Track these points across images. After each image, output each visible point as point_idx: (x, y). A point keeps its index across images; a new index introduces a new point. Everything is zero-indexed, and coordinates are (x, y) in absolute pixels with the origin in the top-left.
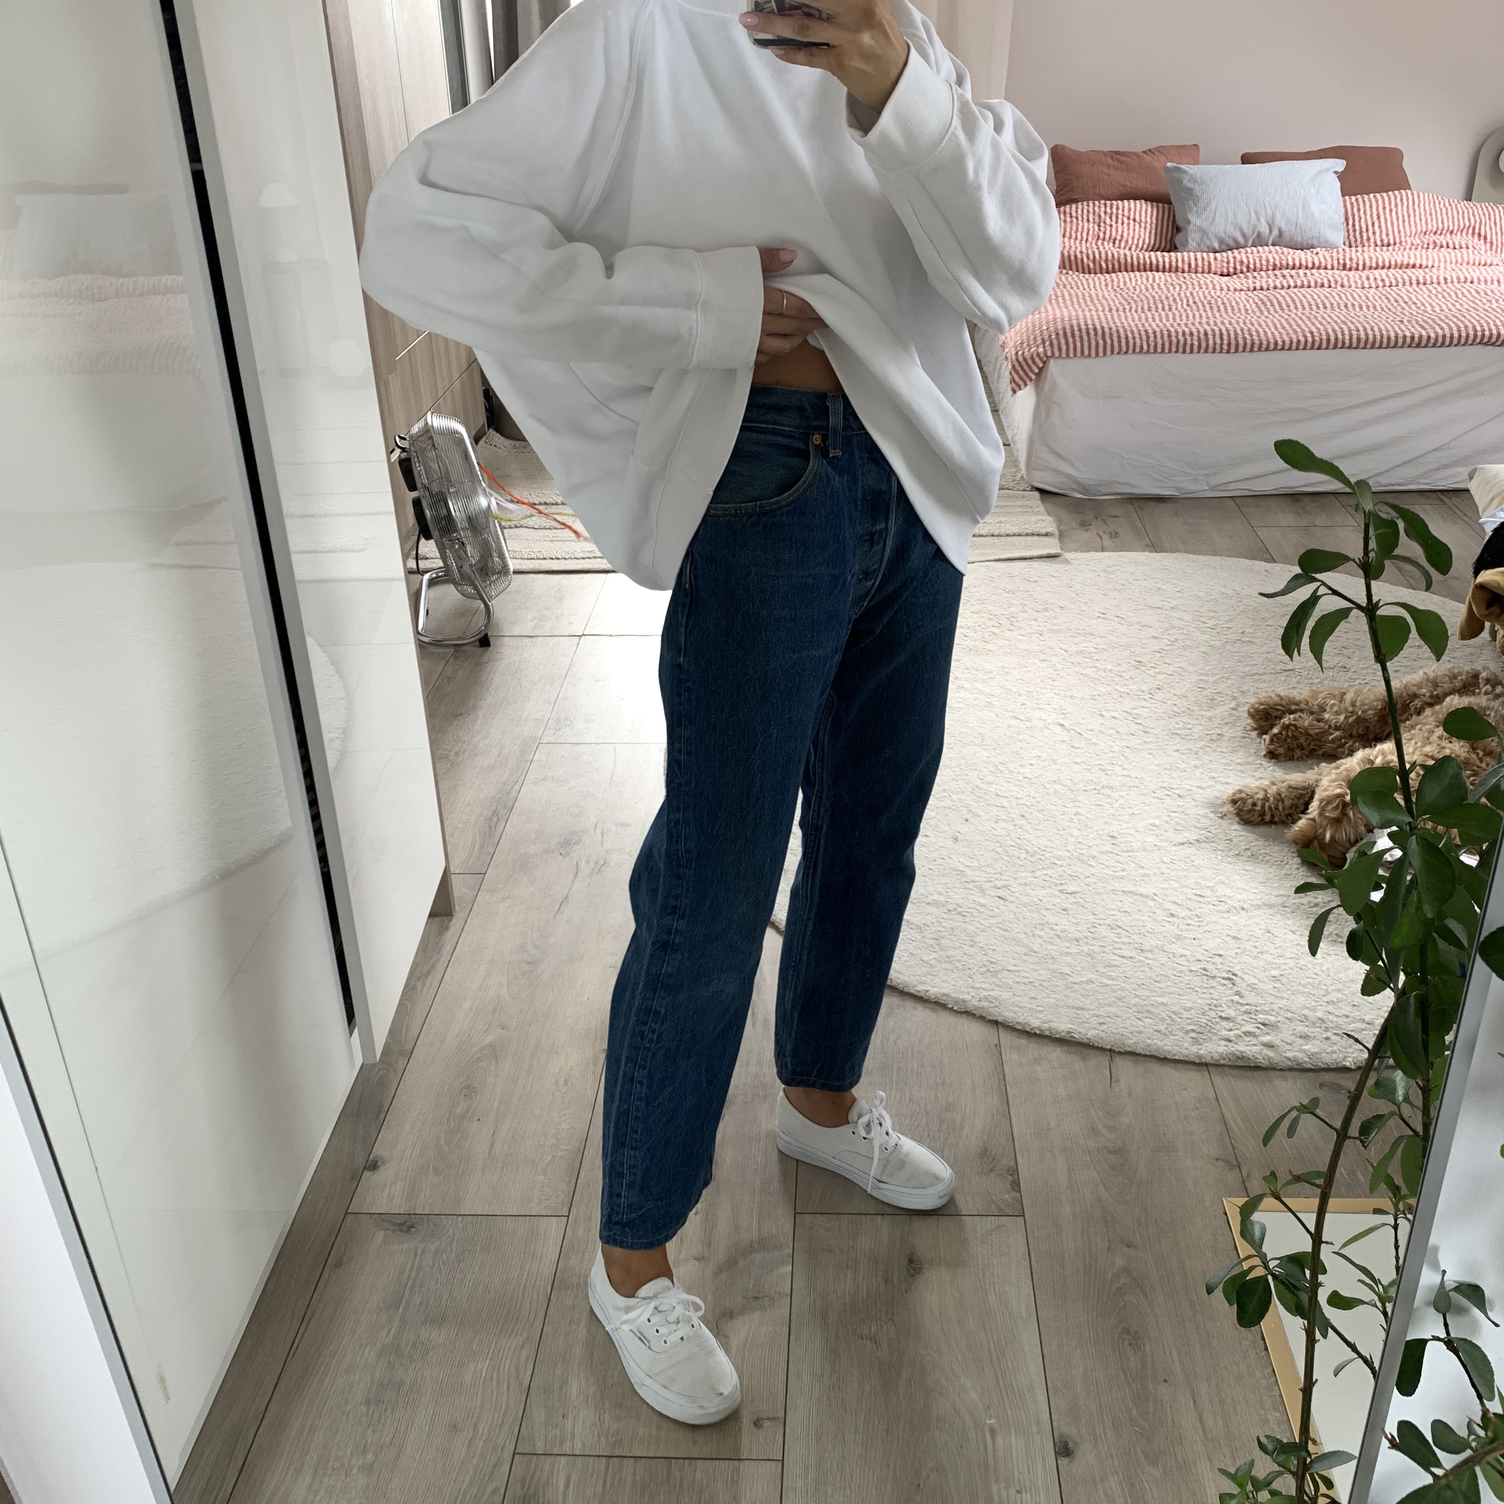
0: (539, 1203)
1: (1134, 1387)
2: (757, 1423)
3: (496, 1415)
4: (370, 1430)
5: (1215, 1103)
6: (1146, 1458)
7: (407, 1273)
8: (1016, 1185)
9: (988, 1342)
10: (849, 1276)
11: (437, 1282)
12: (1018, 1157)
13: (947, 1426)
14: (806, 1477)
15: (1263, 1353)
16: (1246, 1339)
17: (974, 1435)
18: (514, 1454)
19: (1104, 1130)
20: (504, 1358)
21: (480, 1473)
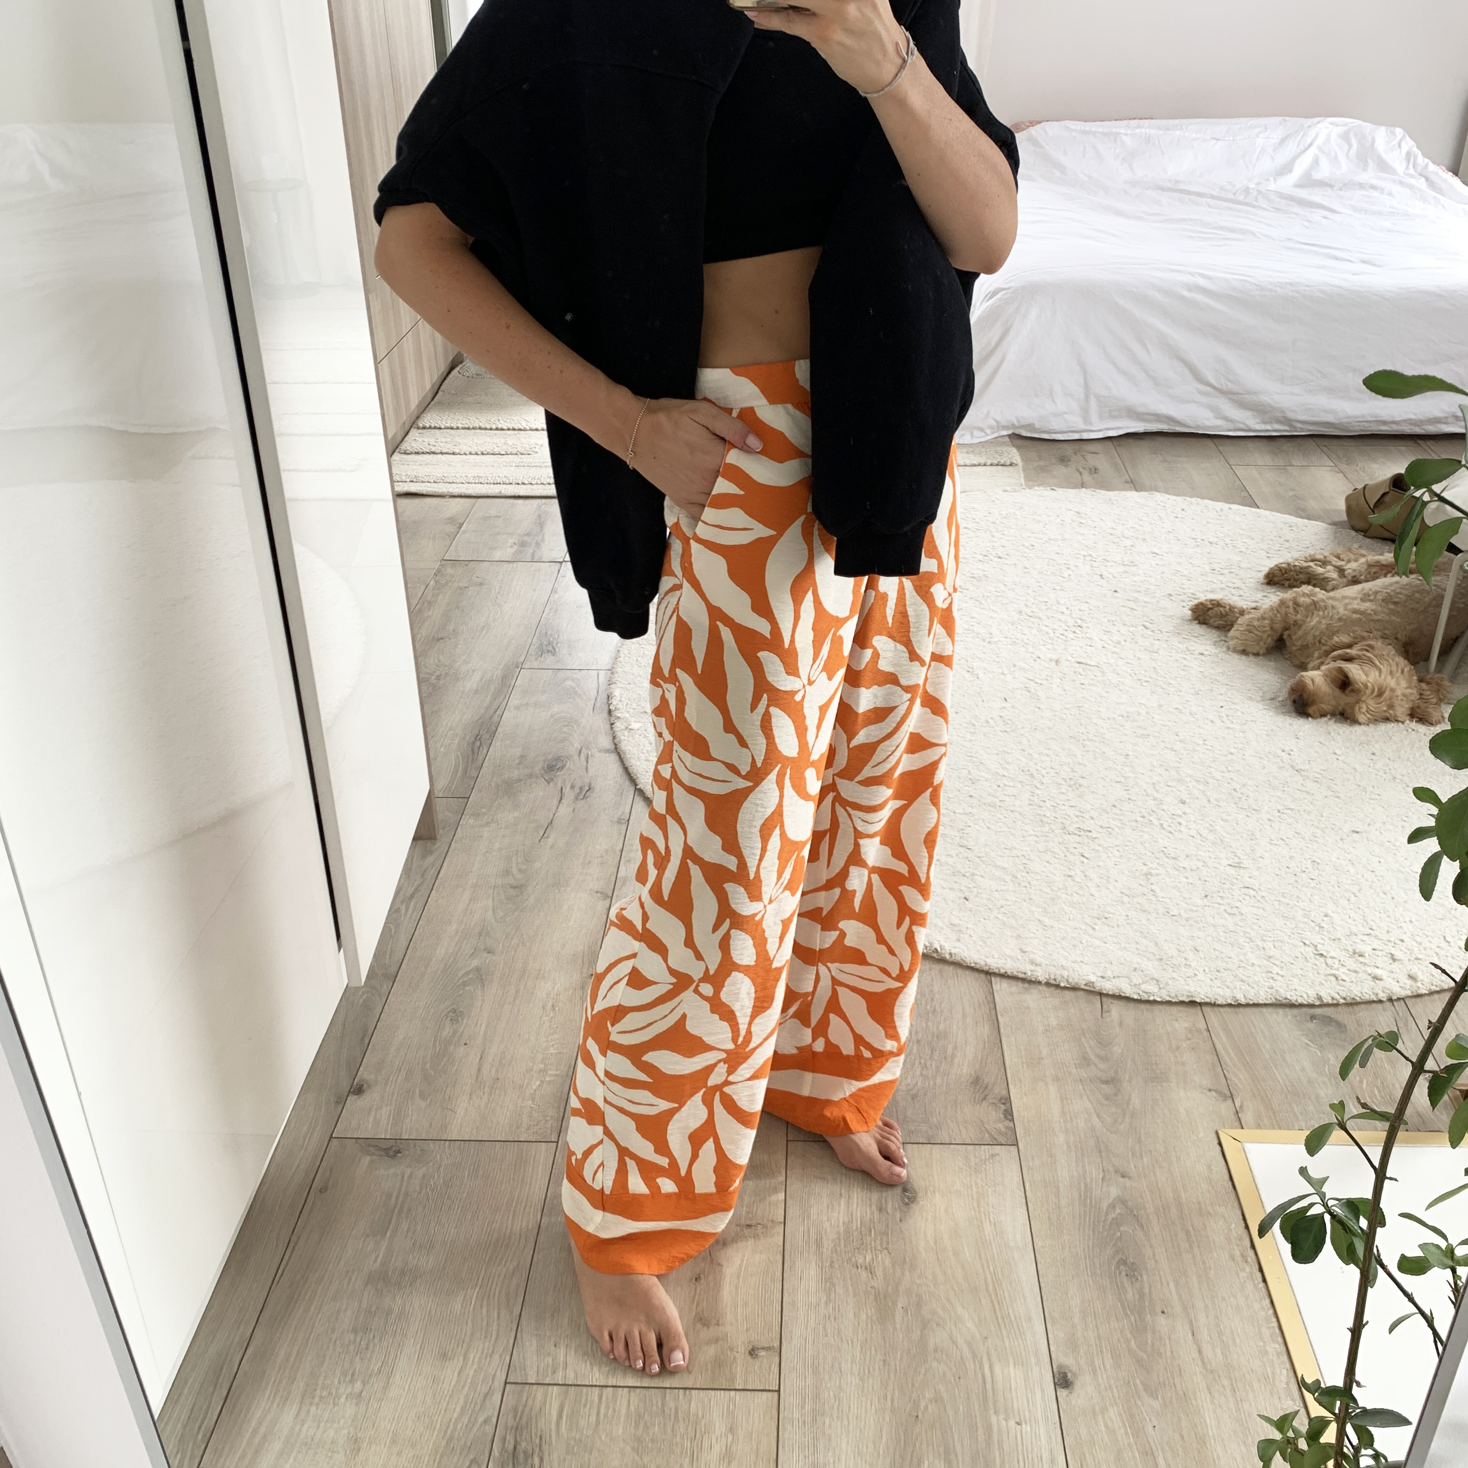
0: (528, 1129)
1: (1132, 1318)
2: (753, 1353)
3: (487, 1344)
4: (358, 1358)
5: (1206, 1034)
6: (1145, 1390)
7: (394, 1199)
8: (1009, 1114)
9: (984, 1270)
10: (842, 1202)
11: (424, 1208)
12: (1011, 1087)
13: (944, 1357)
14: (803, 1407)
15: (1262, 1285)
16: (1244, 1270)
17: (972, 1366)
18: (506, 1383)
19: (1096, 1060)
20: (494, 1285)
21: (471, 1403)
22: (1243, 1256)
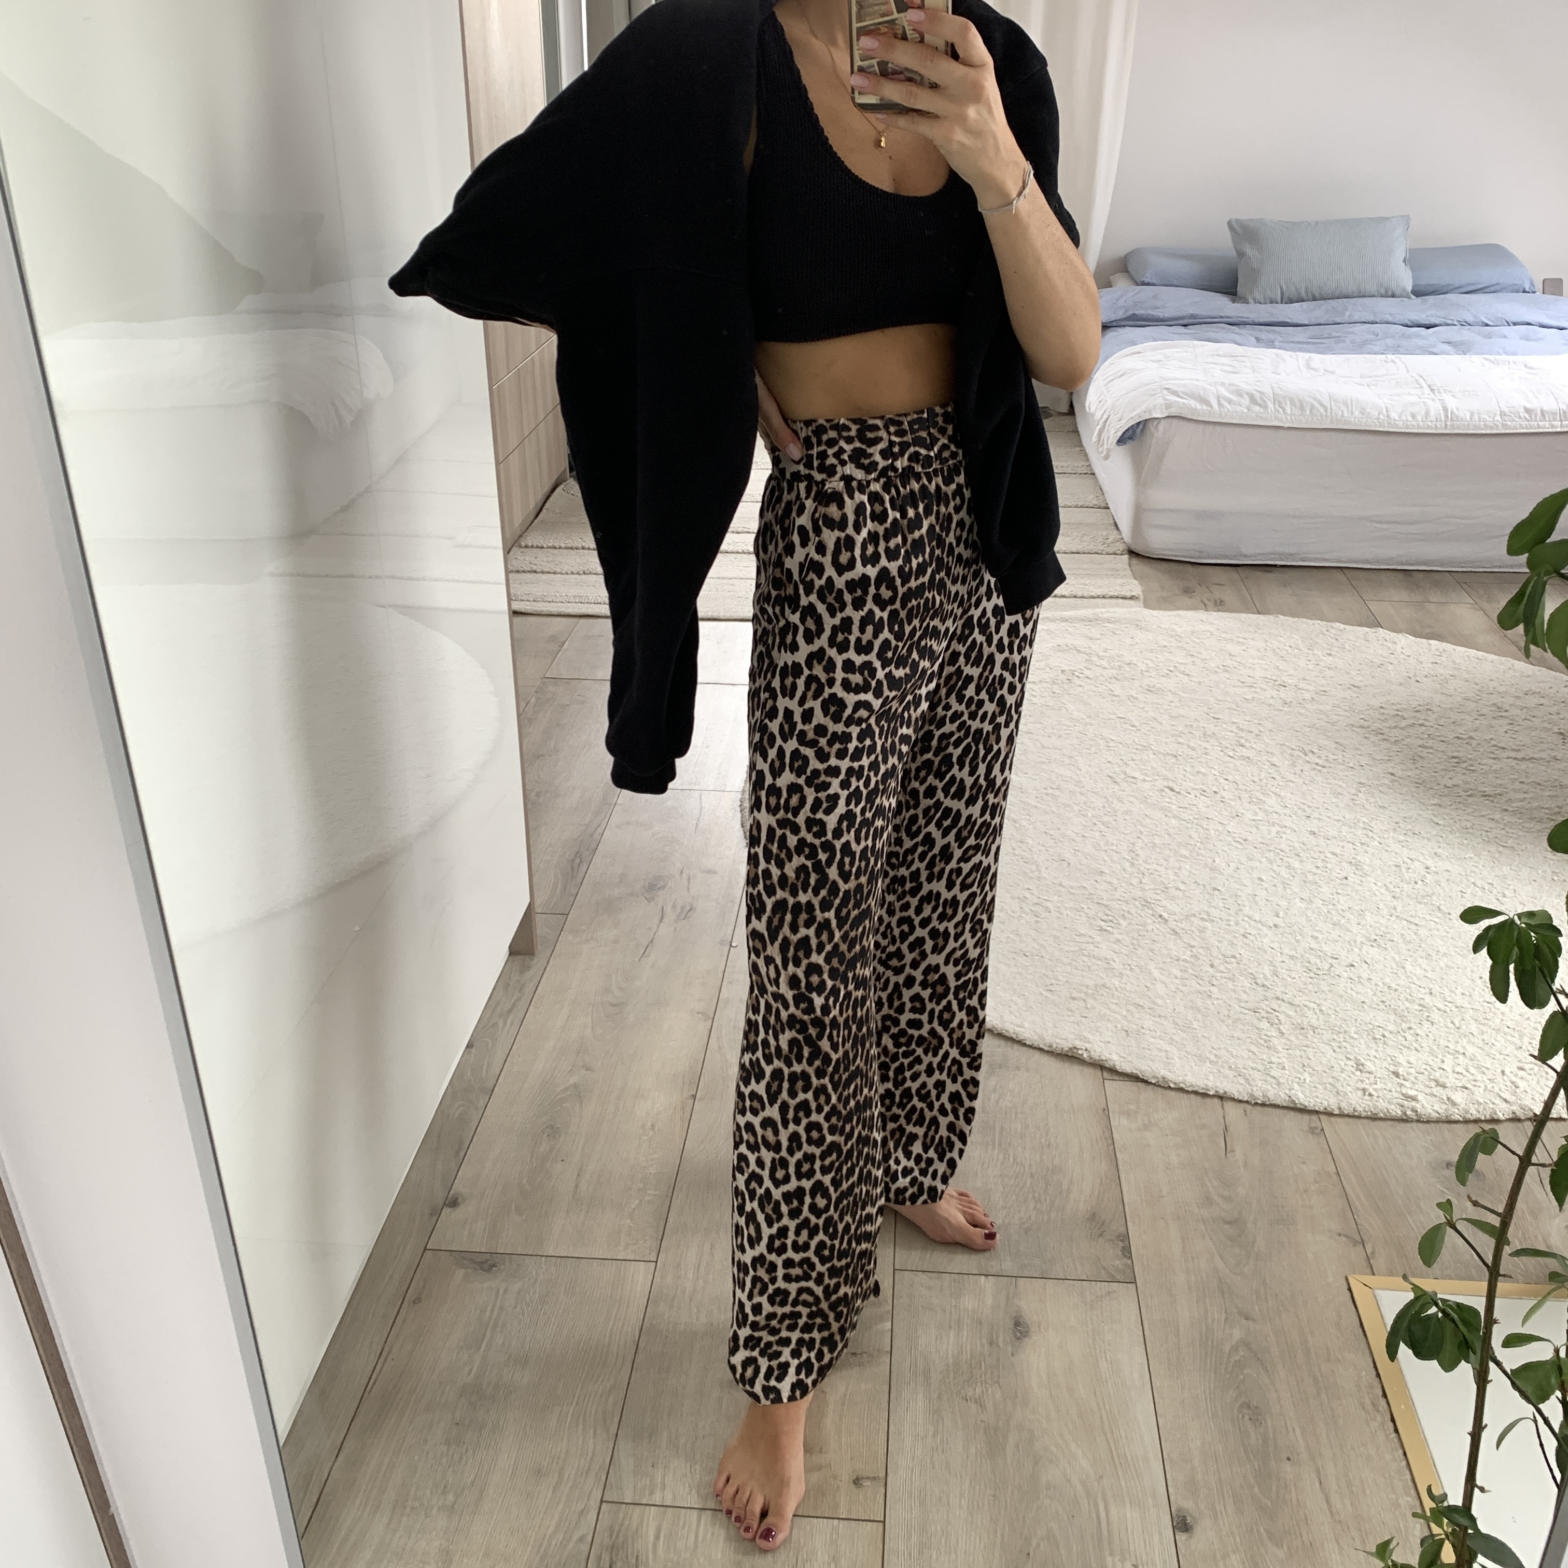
0: (626, 1247)
1: (1256, 1464)
2: (857, 1482)
3: (582, 1462)
4: (451, 1469)
5: (1335, 1177)
6: (1270, 1539)
7: (488, 1314)
8: (1127, 1252)
9: (1100, 1409)
10: (952, 1335)
11: (519, 1324)
12: (1130, 1224)
13: (1058, 1495)
14: (910, 1539)
15: (1394, 1435)
16: (1375, 1419)
17: (1086, 1505)
18: (602, 1501)
19: (1219, 1201)
20: (590, 1404)
21: (566, 1519)
22: (1373, 1404)
